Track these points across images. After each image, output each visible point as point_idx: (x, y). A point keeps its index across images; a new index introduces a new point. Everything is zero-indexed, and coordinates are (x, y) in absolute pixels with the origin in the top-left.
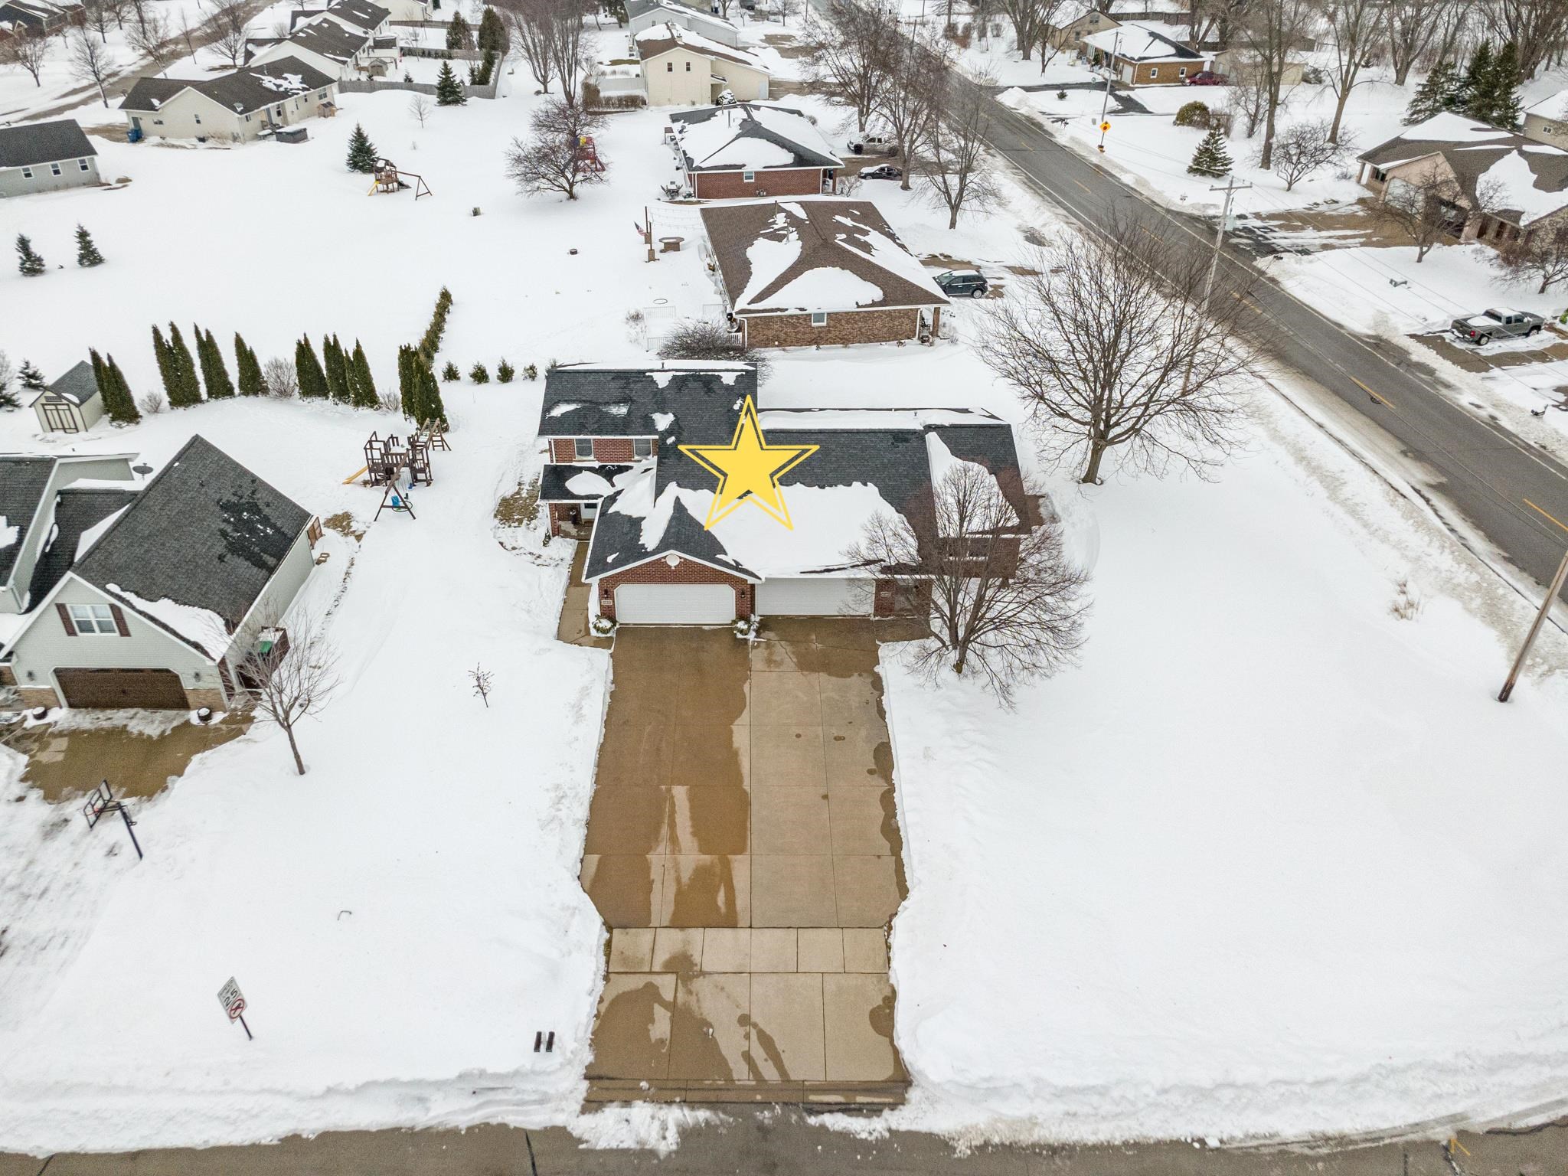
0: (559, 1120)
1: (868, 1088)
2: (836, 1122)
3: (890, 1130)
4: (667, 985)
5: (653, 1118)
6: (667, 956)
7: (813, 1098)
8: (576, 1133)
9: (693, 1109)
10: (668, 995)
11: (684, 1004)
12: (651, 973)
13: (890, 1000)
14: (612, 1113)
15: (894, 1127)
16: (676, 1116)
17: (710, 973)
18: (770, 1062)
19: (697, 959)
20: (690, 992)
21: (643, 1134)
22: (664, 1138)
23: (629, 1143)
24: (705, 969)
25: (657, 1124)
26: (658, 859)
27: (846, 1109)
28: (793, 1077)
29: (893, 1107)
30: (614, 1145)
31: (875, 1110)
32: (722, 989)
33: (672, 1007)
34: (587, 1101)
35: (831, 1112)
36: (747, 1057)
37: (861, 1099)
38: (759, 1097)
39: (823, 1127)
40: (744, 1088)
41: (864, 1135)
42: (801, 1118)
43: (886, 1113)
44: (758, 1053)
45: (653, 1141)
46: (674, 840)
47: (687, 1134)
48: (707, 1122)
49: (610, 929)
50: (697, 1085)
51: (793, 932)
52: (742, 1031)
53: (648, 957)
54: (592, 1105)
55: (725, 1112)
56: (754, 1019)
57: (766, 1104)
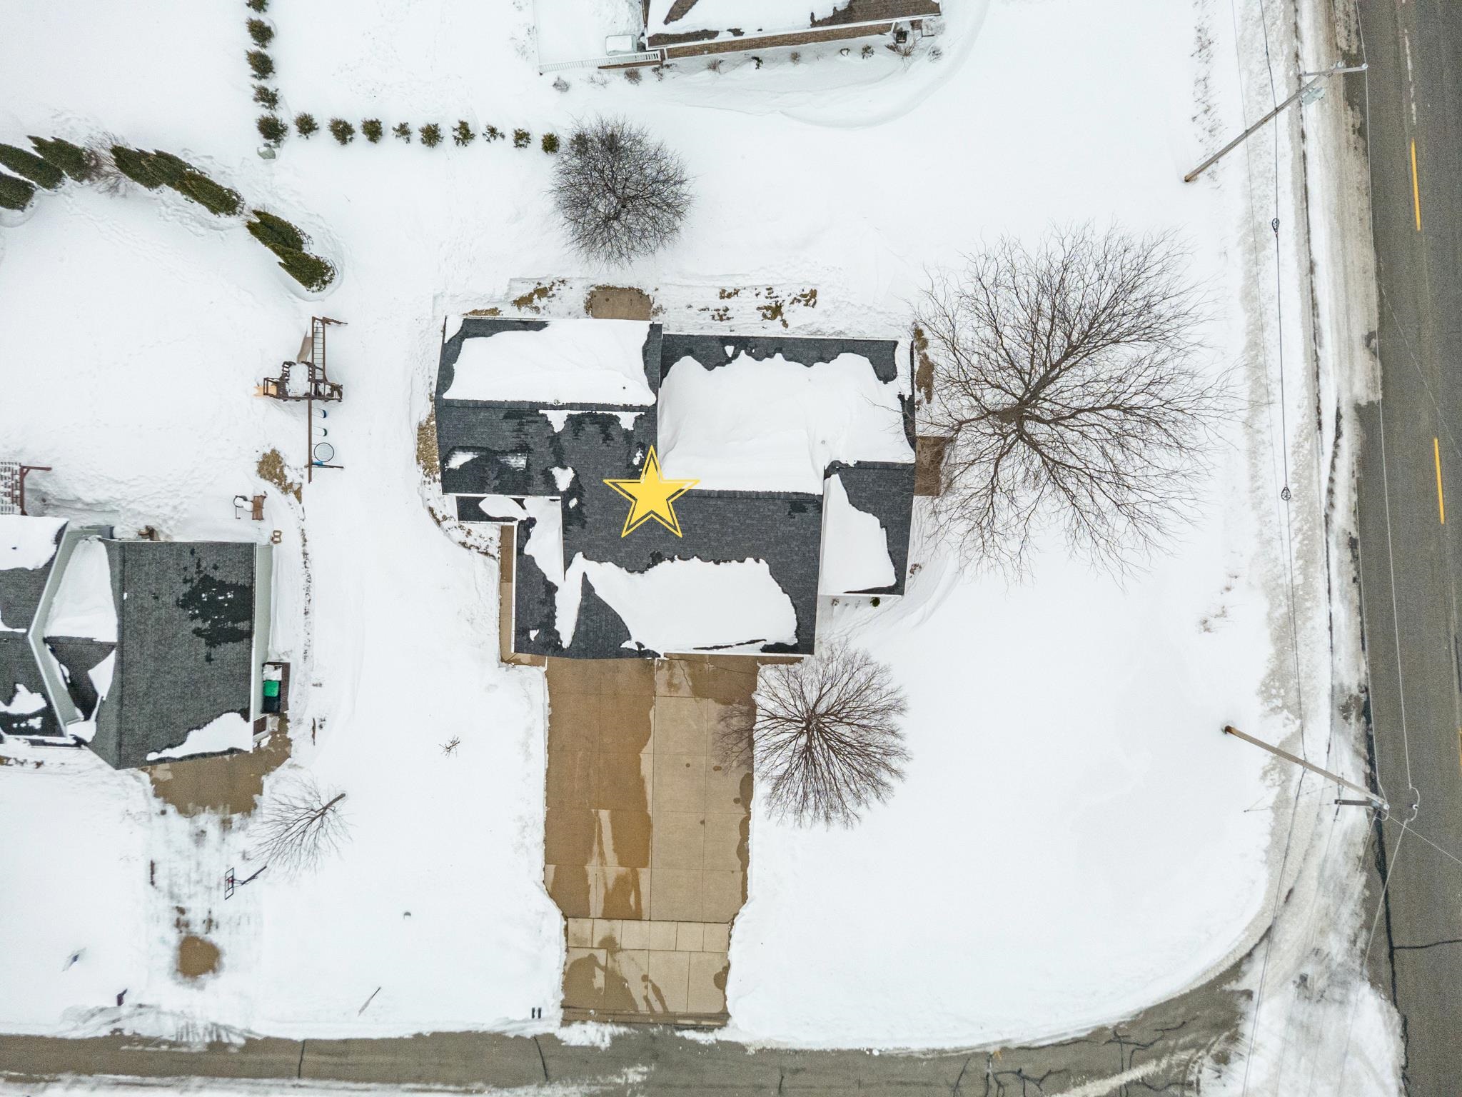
0: (550, 1030)
1: (709, 1017)
2: (690, 1035)
3: (717, 1040)
4: (601, 955)
5: (597, 1030)
6: (600, 938)
7: (680, 1021)
8: (559, 1037)
9: (617, 1026)
10: (602, 962)
11: (612, 968)
12: (592, 948)
13: (727, 969)
14: (576, 1027)
15: (719, 1038)
16: (609, 1029)
17: (626, 950)
18: (658, 1002)
19: (618, 940)
20: (615, 961)
21: (593, 1039)
22: (603, 1041)
23: (586, 1043)
24: (623, 947)
25: (599, 1034)
26: (592, 869)
27: (695, 1028)
28: (670, 1011)
29: (720, 1028)
30: (579, 1044)
31: (710, 1029)
32: (633, 960)
33: (605, 969)
34: (564, 1020)
35: (688, 1029)
36: (646, 998)
37: (704, 1023)
38: (651, 1020)
39: (683, 1038)
40: (644, 1015)
41: (703, 1042)
42: (672, 1032)
43: (716, 1030)
44: (652, 997)
45: (598, 1042)
46: (602, 854)
47: (615, 1039)
48: (625, 1033)
49: (566, 918)
50: (619, 1012)
51: (675, 923)
52: (644, 984)
53: (590, 939)
54: (566, 1022)
55: (634, 1028)
56: (651, 977)
57: (655, 1024)
